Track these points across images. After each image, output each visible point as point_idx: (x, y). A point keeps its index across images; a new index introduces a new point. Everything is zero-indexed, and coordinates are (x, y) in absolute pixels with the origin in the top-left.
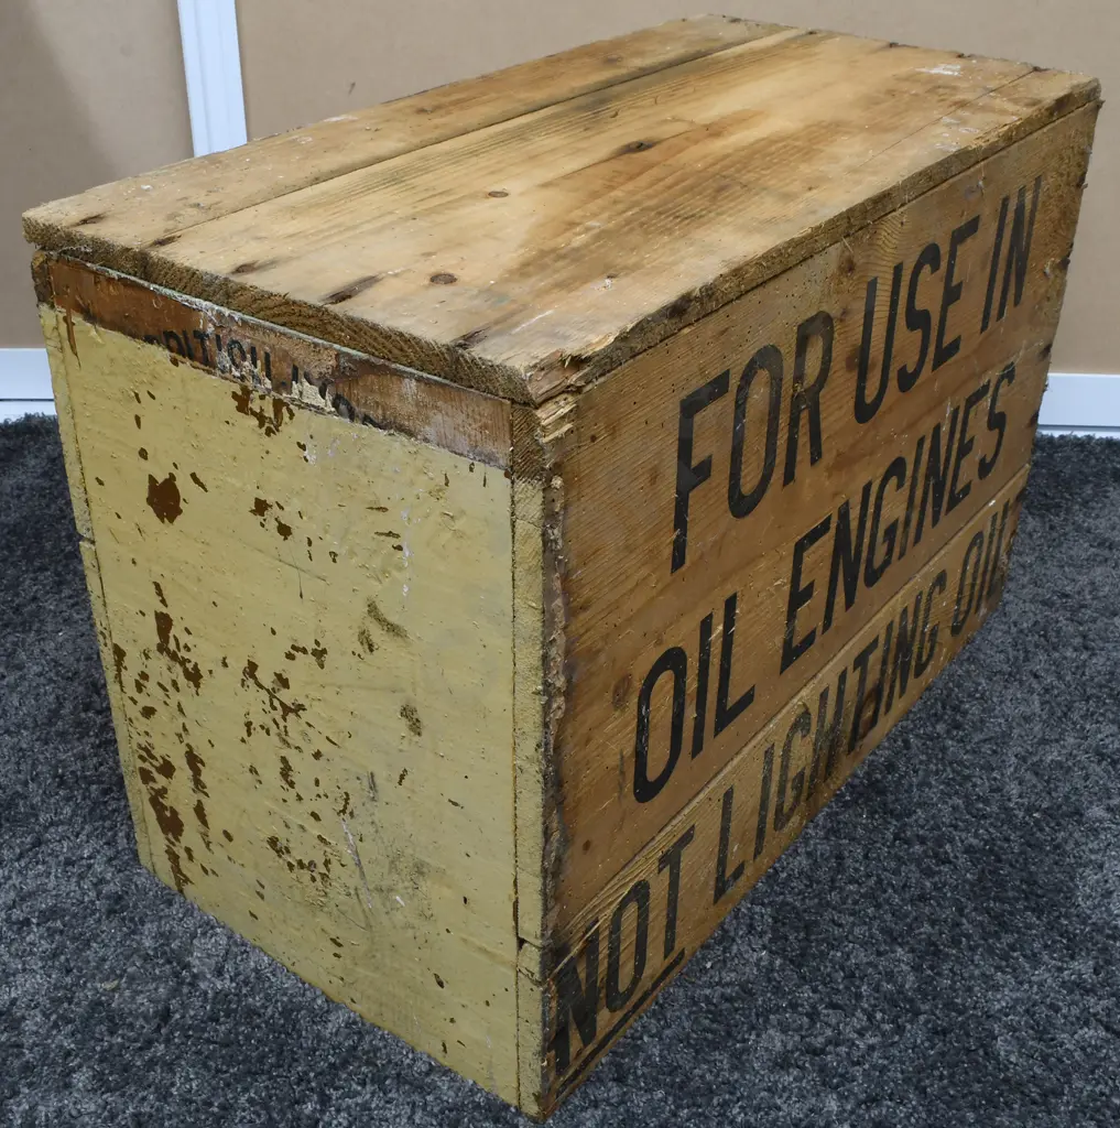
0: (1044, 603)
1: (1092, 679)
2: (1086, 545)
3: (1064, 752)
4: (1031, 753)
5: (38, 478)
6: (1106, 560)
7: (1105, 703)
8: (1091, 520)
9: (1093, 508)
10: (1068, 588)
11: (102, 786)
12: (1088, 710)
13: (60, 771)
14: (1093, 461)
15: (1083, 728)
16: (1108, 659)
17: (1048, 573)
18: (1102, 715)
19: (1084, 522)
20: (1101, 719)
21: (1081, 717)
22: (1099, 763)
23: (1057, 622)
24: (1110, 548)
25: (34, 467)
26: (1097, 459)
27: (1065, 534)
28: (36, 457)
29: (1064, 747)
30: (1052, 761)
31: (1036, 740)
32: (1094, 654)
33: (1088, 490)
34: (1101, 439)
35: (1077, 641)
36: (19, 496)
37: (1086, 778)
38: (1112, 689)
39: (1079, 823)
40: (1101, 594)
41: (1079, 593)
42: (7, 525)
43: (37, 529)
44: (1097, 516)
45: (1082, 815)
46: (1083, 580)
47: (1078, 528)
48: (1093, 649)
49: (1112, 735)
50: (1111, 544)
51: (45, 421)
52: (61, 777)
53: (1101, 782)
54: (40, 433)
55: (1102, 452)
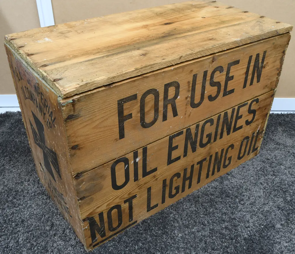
0: (263, 162)
1: (276, 184)
2: (273, 144)
3: (269, 207)
4: (261, 208)
5: (8, 129)
6: (278, 149)
7: (279, 192)
8: (274, 137)
9: (274, 133)
10: (269, 157)
11: (16, 223)
12: (275, 194)
13: (5, 218)
14: (274, 120)
15: (274, 200)
16: (280, 178)
17: (264, 152)
18: (279, 195)
19: (272, 137)
20: (278, 197)
21: (274, 196)
22: (279, 210)
23: (266, 167)
24: (279, 145)
25: (7, 126)
26: (275, 119)
27: (268, 141)
28: (8, 123)
29: (269, 205)
30: (266, 210)
31: (262, 204)
32: (276, 177)
33: (273, 128)
34: (276, 114)
35: (272, 173)
36: (2, 135)
37: (275, 215)
38: (281, 187)
39: (274, 229)
40: (277, 159)
41: (272, 159)
43: (6, 144)
44: (276, 136)
45: (274, 227)
46: (273, 154)
47: (271, 139)
48: (276, 175)
49: (282, 202)
50: (279, 144)
51: (11, 113)
52: (5, 221)
53: (279, 217)
54: (10, 116)
55: (276, 117)
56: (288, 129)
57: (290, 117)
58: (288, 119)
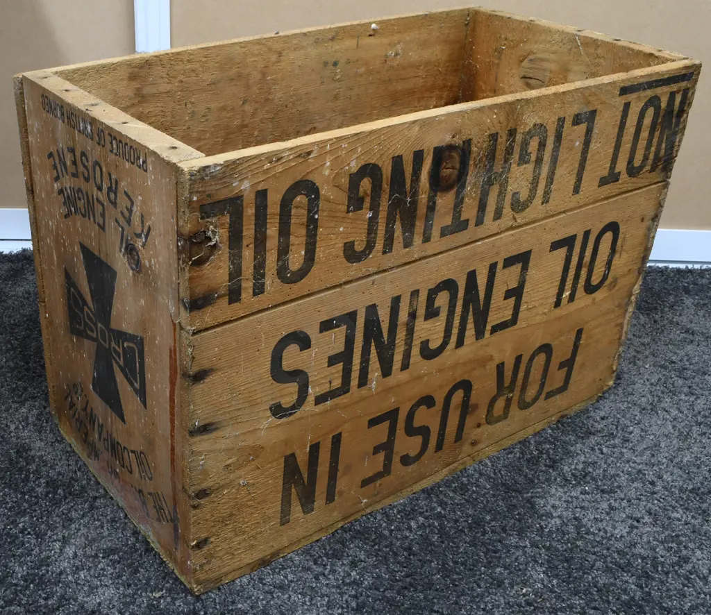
0: (662, 366)
2: (678, 332)
3: (693, 456)
4: (675, 457)
6: (692, 342)
8: (677, 317)
9: (676, 310)
10: (674, 358)
14: (670, 282)
15: (700, 442)
17: (660, 348)
19: (673, 318)
21: (699, 435)
23: (671, 378)
24: (693, 335)
26: (673, 280)
27: (664, 326)
29: (692, 453)
30: (688, 461)
31: (675, 449)
32: (698, 398)
33: (672, 299)
34: (673, 268)
35: (686, 390)
40: (694, 361)
41: (681, 361)
42: (25, 316)
44: (680, 315)
46: (682, 353)
47: (671, 322)
48: (696, 394)
50: (693, 332)
55: (675, 276)
56: (706, 302)
57: (708, 276)
58: (704, 280)
